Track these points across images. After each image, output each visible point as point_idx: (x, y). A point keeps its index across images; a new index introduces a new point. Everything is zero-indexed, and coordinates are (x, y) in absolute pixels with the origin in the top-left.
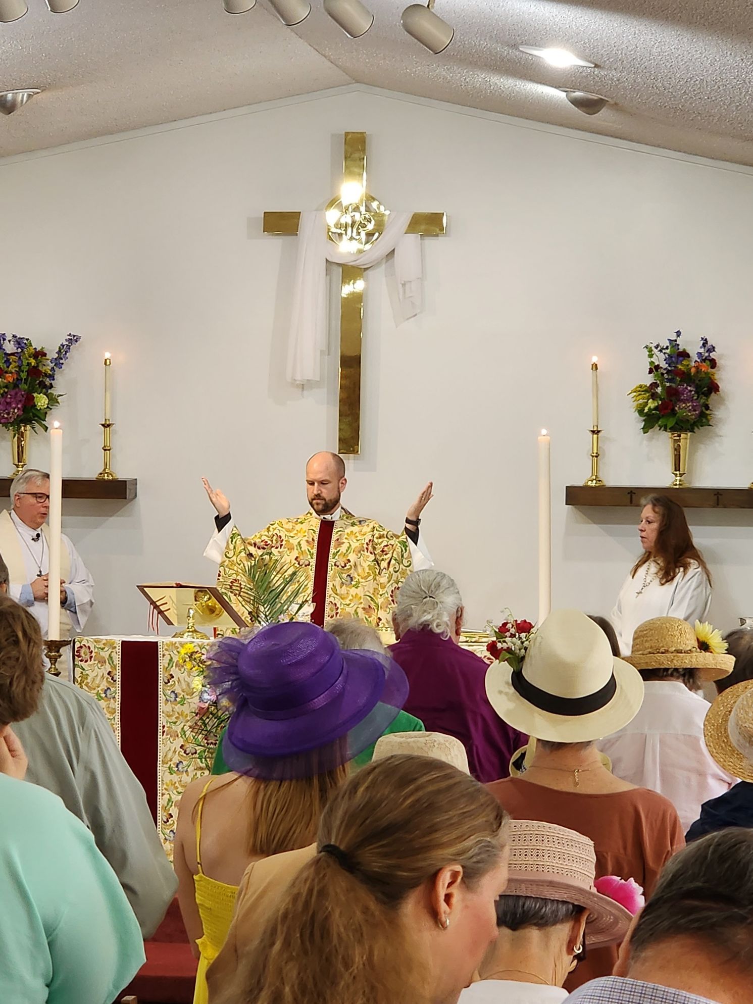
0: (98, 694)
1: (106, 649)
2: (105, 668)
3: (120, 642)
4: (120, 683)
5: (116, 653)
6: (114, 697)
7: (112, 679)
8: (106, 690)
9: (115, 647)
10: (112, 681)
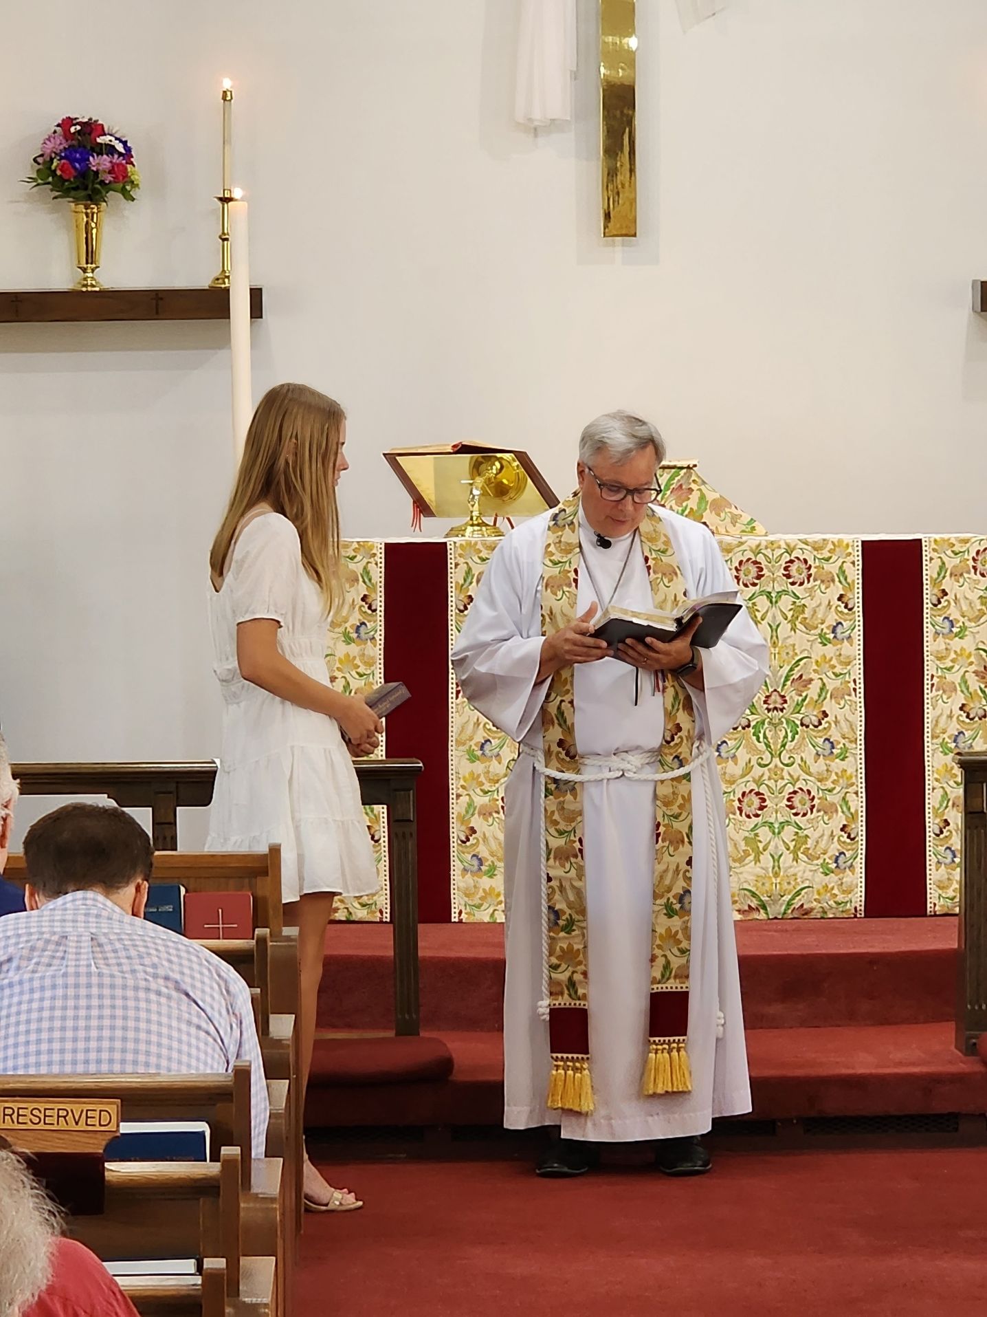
0: (346, 634)
1: (359, 558)
2: (358, 591)
3: (383, 546)
4: (382, 614)
5: (376, 564)
6: (373, 638)
7: (370, 608)
8: (358, 628)
9: (375, 555)
10: (370, 612)
